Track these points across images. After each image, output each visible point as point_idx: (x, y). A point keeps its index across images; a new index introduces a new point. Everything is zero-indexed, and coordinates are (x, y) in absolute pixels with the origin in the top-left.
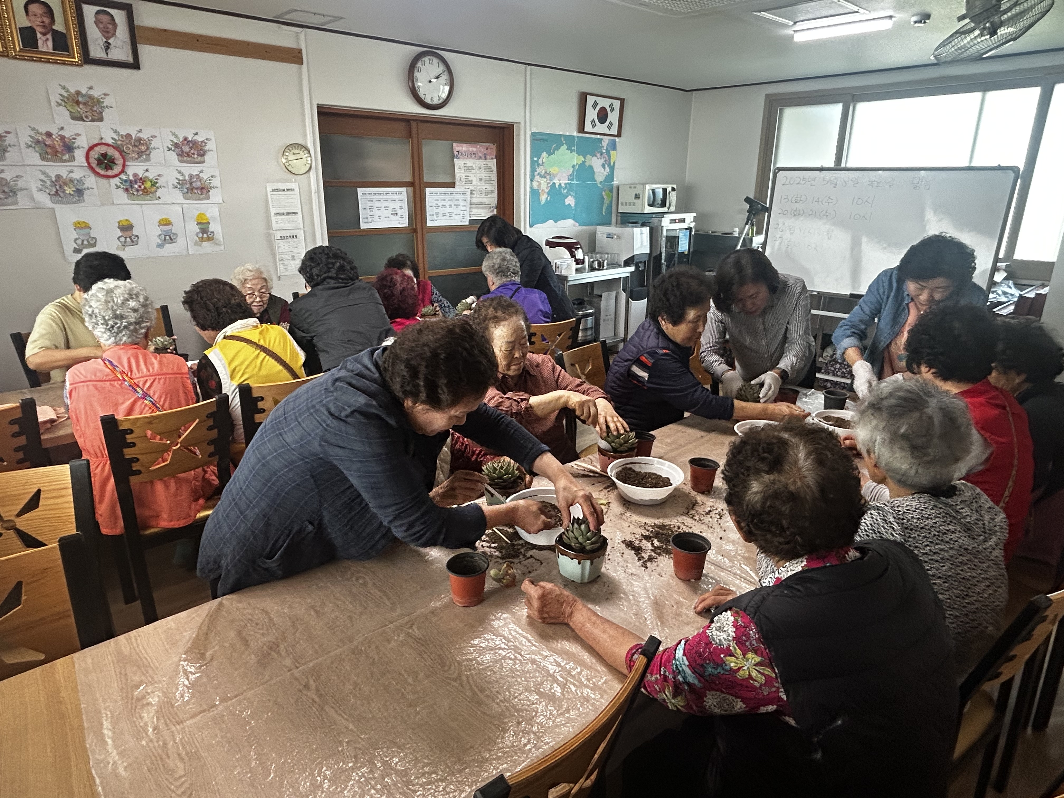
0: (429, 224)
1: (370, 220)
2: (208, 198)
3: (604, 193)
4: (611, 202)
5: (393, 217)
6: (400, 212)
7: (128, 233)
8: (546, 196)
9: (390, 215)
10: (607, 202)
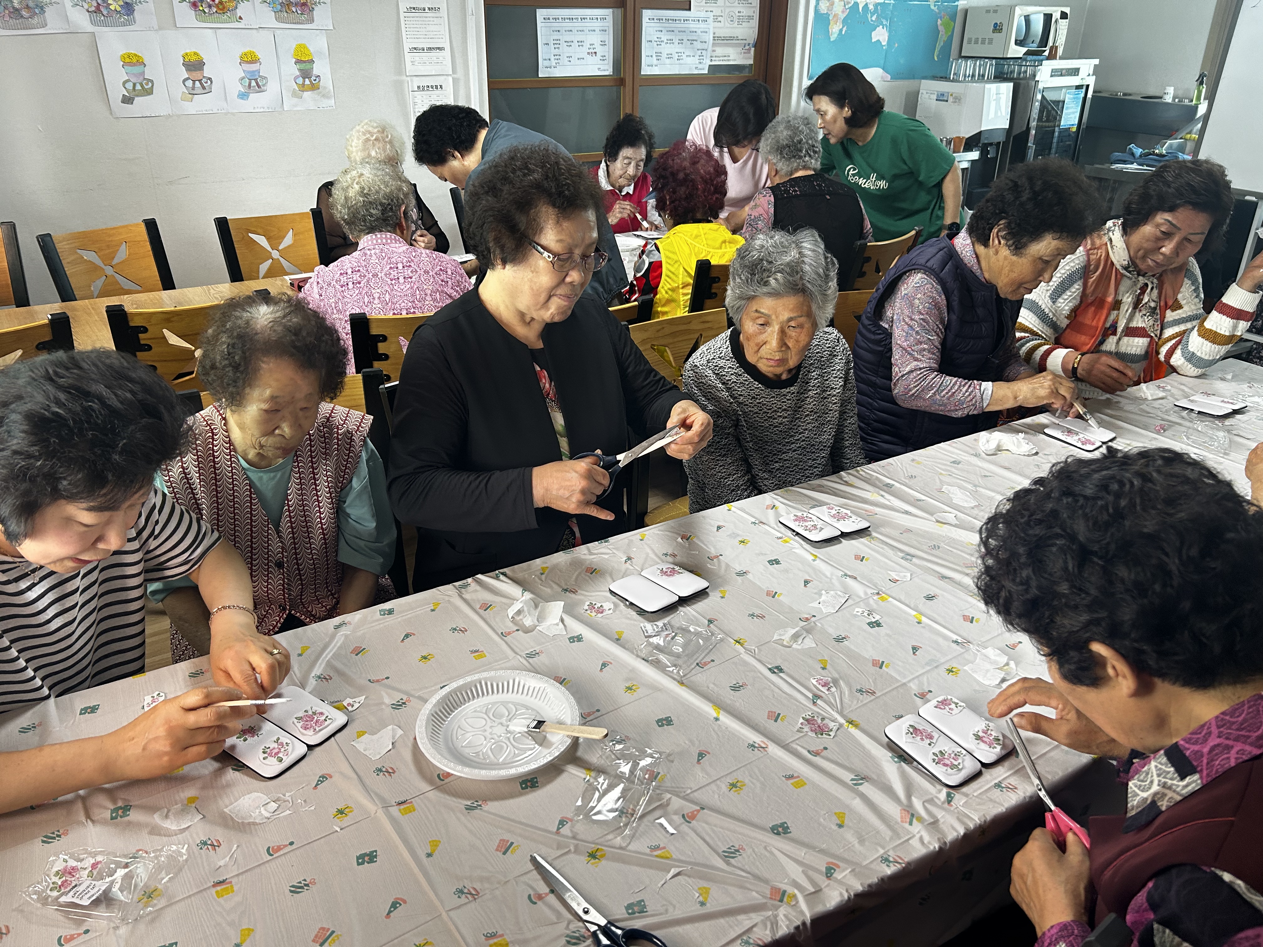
0: (646, 70)
1: (553, 63)
2: (312, 21)
3: (939, 22)
4: (951, 38)
5: (590, 59)
6: (600, 50)
7: (197, 75)
8: (839, 25)
9: (585, 55)
10: (943, 37)
